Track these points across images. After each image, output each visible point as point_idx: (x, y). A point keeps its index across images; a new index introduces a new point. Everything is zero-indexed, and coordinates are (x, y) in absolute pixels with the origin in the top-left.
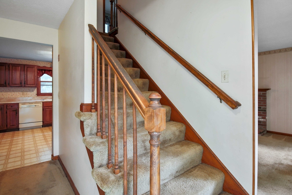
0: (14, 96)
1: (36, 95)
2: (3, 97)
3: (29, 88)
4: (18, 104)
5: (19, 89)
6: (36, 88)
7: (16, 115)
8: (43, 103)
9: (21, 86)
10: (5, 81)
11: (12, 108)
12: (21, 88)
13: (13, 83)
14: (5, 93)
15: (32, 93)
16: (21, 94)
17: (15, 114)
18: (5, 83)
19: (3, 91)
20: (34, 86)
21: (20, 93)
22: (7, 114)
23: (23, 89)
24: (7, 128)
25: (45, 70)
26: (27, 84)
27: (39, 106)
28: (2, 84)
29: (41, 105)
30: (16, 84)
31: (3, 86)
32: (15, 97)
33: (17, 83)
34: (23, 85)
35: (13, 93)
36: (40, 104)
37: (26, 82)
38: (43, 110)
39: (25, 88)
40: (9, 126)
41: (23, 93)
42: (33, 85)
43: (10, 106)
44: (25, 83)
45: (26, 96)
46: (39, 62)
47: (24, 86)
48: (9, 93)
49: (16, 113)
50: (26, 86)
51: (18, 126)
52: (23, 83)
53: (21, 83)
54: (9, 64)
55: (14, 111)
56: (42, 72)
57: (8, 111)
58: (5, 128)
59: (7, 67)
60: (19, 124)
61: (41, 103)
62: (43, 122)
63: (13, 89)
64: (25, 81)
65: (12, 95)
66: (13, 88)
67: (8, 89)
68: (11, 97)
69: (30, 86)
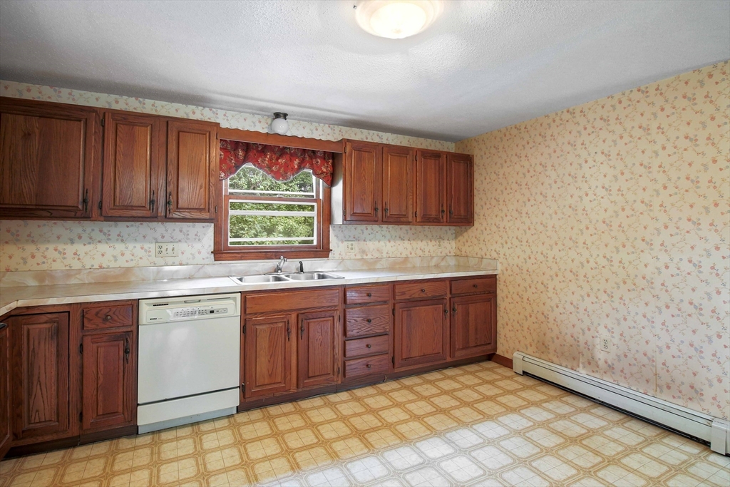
0: (122, 263)
1: (212, 256)
2: (76, 265)
3: (185, 225)
4: (134, 305)
5: (145, 228)
6: (213, 224)
7: (126, 360)
8: (246, 296)
9: (154, 218)
10: (85, 192)
11: (108, 324)
12: (154, 224)
13: (117, 203)
14: (89, 247)
15: (197, 246)
16: (153, 254)
17: (121, 353)
18: (85, 201)
19: (80, 237)
20: (205, 215)
21: (146, 246)
22: (82, 358)
23: (159, 228)
24: (81, 427)
25: (247, 147)
26: (177, 208)
27: (225, 310)
28: (70, 203)
29: (234, 308)
30: (132, 208)
31: (72, 214)
32: (127, 265)
33: (135, 203)
34: (161, 211)
35: (120, 247)
36: (231, 301)
37: (173, 199)
38: (244, 329)
39: (170, 225)
40: (89, 418)
41: (160, 247)
42: (200, 210)
43: (97, 314)
44: (168, 203)
45: (170, 260)
46: (224, 112)
47: (163, 214)
48: (103, 247)
49: (126, 351)
50: (175, 216)
51: (134, 415)
52: (162, 201)
53: (152, 202)
54: (104, 113)
55: (116, 338)
56: (236, 156)
57: (87, 340)
58: (74, 431)
59: (93, 126)
60: (139, 407)
61: (235, 299)
62: (243, 388)
63: (122, 227)
64: (168, 195)
65: (115, 258)
66: (120, 224)
67: (101, 231)
68: (112, 265)
69: (187, 215)
